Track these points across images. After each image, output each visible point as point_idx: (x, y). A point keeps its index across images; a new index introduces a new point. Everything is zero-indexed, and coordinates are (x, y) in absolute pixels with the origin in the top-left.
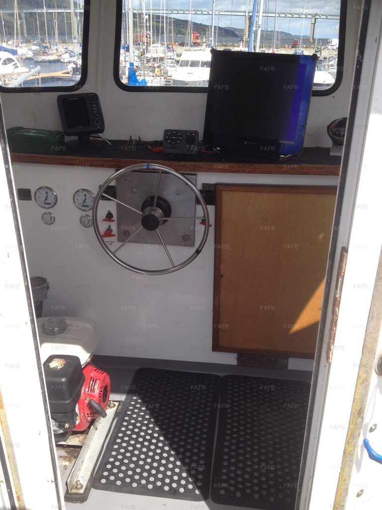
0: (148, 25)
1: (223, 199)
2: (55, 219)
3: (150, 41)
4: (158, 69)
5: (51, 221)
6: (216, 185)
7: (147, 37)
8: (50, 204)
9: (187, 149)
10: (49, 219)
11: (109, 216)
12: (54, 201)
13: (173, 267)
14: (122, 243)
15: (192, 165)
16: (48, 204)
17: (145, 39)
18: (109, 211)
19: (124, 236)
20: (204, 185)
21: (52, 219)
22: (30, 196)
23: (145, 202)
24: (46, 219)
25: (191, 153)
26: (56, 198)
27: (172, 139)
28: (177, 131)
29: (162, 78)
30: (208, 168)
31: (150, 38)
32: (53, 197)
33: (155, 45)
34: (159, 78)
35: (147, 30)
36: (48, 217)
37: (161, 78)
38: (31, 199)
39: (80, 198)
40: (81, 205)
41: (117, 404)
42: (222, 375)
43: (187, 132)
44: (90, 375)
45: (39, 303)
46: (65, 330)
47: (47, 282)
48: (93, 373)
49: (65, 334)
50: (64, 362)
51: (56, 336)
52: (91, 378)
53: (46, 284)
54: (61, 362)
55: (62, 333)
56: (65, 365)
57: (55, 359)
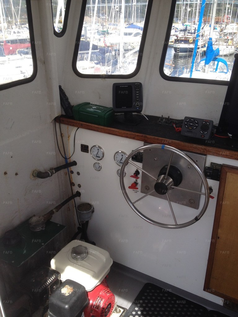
0: (229, 11)
1: (227, 178)
2: (101, 168)
3: (229, 22)
4: (231, 41)
5: (99, 169)
6: (223, 166)
7: (227, 19)
8: (99, 157)
9: (201, 134)
10: (98, 167)
11: (137, 173)
12: (102, 155)
13: (176, 225)
15: (202, 148)
16: (98, 157)
17: (225, 21)
18: (137, 170)
19: (146, 190)
20: (212, 164)
21: (100, 167)
22: (88, 150)
24: (96, 166)
25: (204, 138)
26: (103, 154)
27: (190, 125)
28: (195, 119)
29: (233, 47)
30: (216, 153)
31: (229, 19)
32: (102, 153)
33: (232, 24)
34: (231, 46)
35: (228, 14)
36: (97, 166)
37: (231, 47)
38: (88, 152)
39: (119, 157)
40: (119, 161)
41: (122, 310)
42: (209, 309)
43: (203, 120)
44: (99, 294)
45: (85, 222)
46: (85, 258)
47: (92, 209)
48: (102, 293)
49: (85, 261)
50: (72, 291)
51: (78, 261)
52: (98, 297)
53: (91, 210)
54: (70, 290)
55: (82, 260)
56: (72, 293)
57: (67, 286)
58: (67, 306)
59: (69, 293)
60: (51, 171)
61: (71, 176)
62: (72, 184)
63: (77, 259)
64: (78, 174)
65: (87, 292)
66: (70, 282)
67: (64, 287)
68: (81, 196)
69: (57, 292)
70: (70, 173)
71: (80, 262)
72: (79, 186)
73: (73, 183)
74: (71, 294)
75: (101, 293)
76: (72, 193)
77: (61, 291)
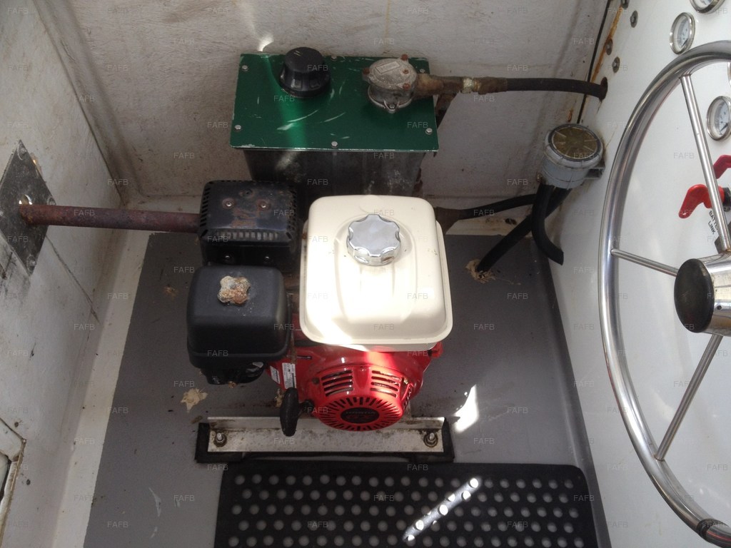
44: (358, 367)
46: (370, 265)
48: (366, 372)
51: (349, 255)
55: (359, 262)
61: (619, 13)
62: (608, 45)
64: (634, 20)
72: (616, 65)
75: (362, 370)
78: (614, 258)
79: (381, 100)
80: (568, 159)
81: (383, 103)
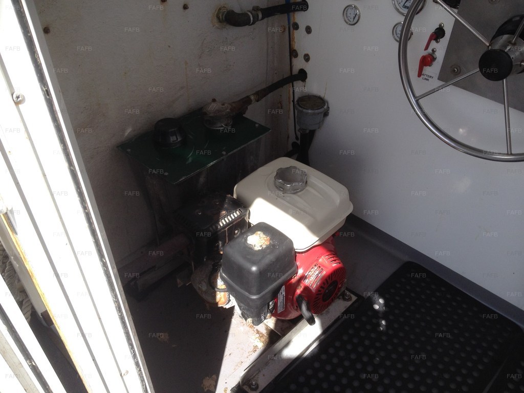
5: (354, 20)
10: (353, 16)
11: (439, 33)
14: (441, 83)
18: (440, 25)
19: (450, 74)
21: (357, 16)
23: (506, 23)
36: (351, 13)
41: (354, 298)
44: (318, 260)
45: (308, 131)
46: (300, 191)
47: (325, 107)
48: (323, 259)
49: (298, 196)
50: (267, 243)
51: (286, 195)
52: (315, 265)
53: (321, 110)
54: (264, 241)
55: (294, 193)
56: (268, 247)
57: (259, 232)
58: (254, 269)
59: (261, 246)
60: (253, 12)
61: (293, 33)
62: (293, 53)
63: (284, 191)
64: (308, 30)
65: (296, 252)
66: (264, 228)
67: (253, 233)
68: (307, 80)
69: (241, 240)
70: (292, 29)
71: (289, 196)
72: (307, 58)
73: (295, 50)
74: (266, 248)
75: (320, 260)
76: (289, 72)
77: (246, 240)
78: (417, 102)
79: (220, 125)
80: (317, 109)
81: (222, 126)
